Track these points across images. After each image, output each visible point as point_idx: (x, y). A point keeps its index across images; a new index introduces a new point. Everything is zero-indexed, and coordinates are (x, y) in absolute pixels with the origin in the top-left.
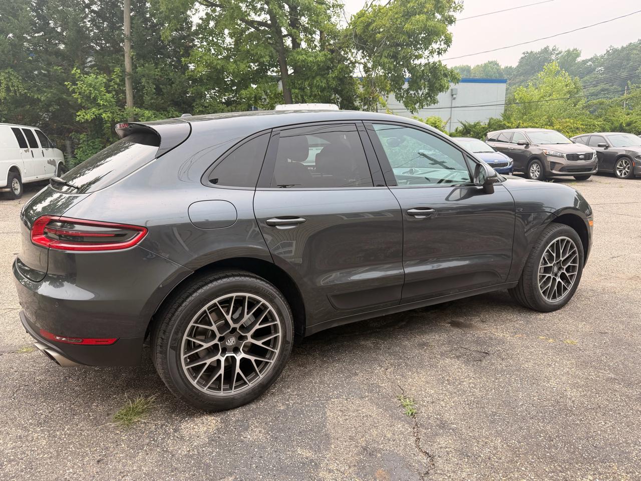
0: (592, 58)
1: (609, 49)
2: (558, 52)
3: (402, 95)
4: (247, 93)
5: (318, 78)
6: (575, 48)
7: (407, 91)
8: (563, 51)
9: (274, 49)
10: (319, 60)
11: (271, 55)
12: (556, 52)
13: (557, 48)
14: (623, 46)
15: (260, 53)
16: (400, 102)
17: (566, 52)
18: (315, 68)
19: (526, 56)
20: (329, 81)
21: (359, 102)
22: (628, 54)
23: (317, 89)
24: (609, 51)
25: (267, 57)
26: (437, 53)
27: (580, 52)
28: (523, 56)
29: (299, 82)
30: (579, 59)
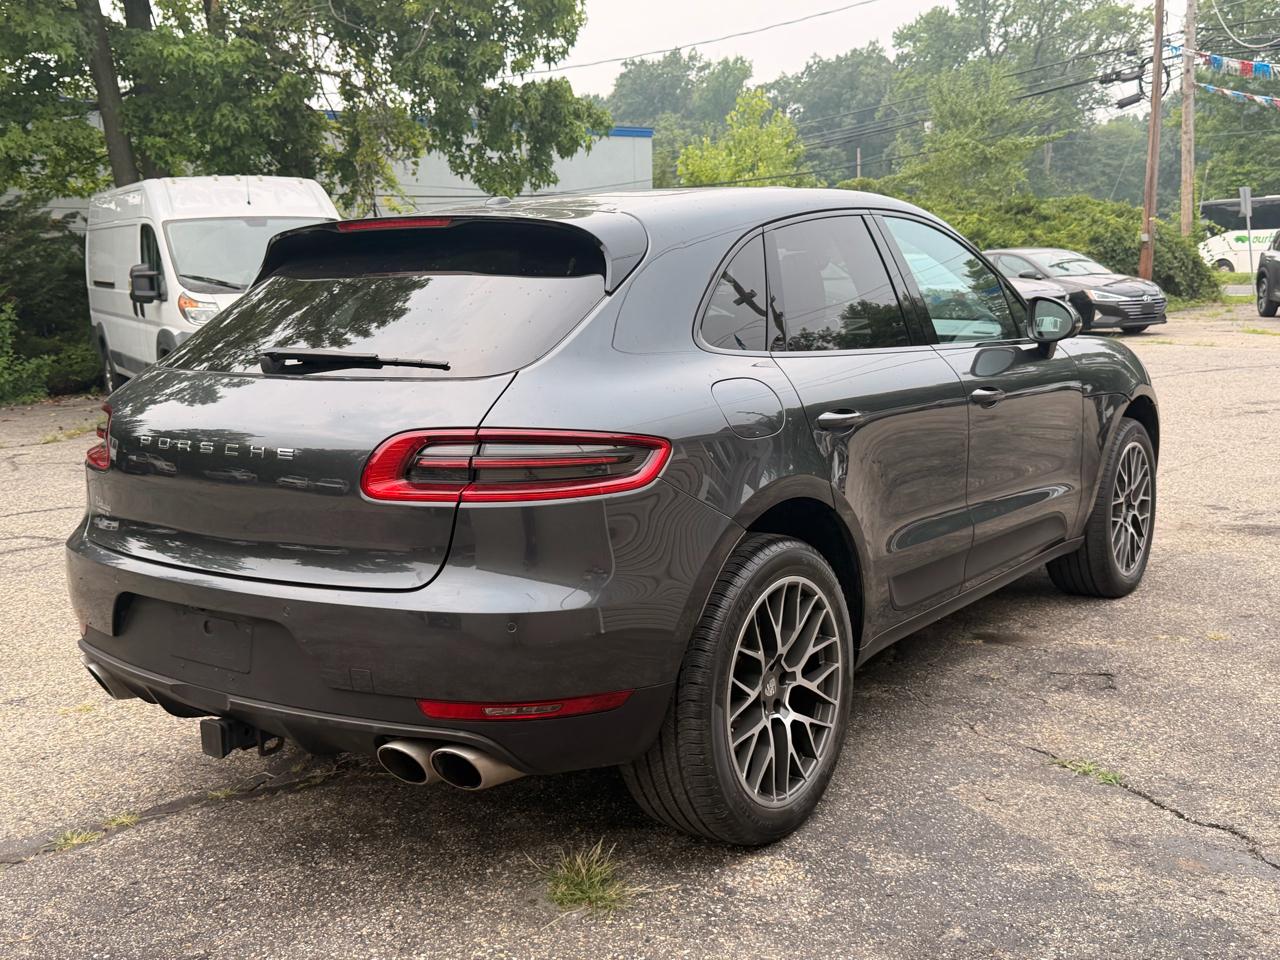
0: (777, 82)
1: (811, 62)
2: (702, 64)
3: (467, 159)
4: (10, 144)
5: (226, 108)
6: (739, 56)
7: (478, 150)
8: (714, 61)
9: (82, 22)
10: (230, 60)
11: (74, 39)
12: (698, 65)
13: (699, 54)
14: (838, 57)
15: (48, 34)
16: (462, 177)
17: (719, 64)
18: (218, 80)
19: (630, 71)
20: (258, 117)
21: (327, 176)
22: (850, 74)
23: (221, 136)
24: (811, 66)
25: (68, 45)
26: (542, 59)
27: (751, 66)
28: (624, 70)
29: (166, 118)
30: (750, 84)
